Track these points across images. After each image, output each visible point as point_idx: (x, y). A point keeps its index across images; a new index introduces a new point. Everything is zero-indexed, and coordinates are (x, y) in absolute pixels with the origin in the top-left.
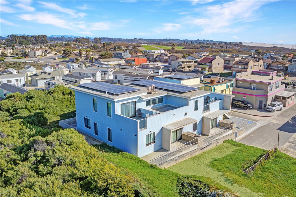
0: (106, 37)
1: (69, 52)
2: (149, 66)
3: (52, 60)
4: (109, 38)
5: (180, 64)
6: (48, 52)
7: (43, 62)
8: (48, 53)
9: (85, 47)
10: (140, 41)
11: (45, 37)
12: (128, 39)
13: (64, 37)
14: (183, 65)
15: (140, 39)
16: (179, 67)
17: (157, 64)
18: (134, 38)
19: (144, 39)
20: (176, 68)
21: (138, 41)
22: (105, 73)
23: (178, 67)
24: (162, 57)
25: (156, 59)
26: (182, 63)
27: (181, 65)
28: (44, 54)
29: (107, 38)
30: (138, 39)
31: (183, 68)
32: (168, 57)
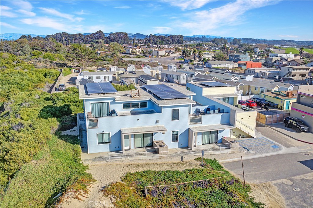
0: (249, 38)
1: (188, 53)
2: (255, 71)
3: (171, 60)
4: (252, 39)
5: (290, 71)
6: (172, 52)
7: (157, 62)
8: (172, 54)
9: (218, 48)
10: (288, 43)
11: (181, 37)
12: (275, 40)
13: (205, 37)
14: (293, 72)
15: (289, 41)
16: (289, 74)
17: (266, 70)
18: (282, 40)
19: (294, 41)
20: (285, 76)
21: (285, 43)
22: (191, 76)
23: (287, 74)
24: (281, 62)
25: (274, 64)
26: (293, 70)
27: (291, 73)
28: (167, 54)
29: (251, 39)
30: (286, 41)
31: (293, 76)
32: (288, 62)
